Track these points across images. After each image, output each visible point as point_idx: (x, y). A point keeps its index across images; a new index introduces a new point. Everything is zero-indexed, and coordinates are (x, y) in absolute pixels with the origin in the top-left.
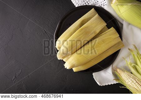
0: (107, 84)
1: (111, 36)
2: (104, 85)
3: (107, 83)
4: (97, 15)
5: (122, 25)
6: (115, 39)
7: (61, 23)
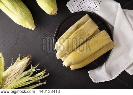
0: (101, 82)
1: (103, 37)
2: (99, 82)
3: (102, 80)
4: (90, 20)
5: (113, 27)
6: (106, 39)
7: (59, 28)
